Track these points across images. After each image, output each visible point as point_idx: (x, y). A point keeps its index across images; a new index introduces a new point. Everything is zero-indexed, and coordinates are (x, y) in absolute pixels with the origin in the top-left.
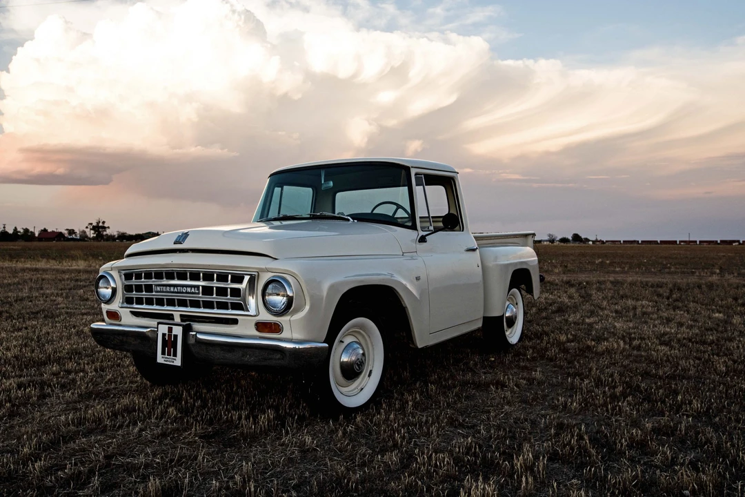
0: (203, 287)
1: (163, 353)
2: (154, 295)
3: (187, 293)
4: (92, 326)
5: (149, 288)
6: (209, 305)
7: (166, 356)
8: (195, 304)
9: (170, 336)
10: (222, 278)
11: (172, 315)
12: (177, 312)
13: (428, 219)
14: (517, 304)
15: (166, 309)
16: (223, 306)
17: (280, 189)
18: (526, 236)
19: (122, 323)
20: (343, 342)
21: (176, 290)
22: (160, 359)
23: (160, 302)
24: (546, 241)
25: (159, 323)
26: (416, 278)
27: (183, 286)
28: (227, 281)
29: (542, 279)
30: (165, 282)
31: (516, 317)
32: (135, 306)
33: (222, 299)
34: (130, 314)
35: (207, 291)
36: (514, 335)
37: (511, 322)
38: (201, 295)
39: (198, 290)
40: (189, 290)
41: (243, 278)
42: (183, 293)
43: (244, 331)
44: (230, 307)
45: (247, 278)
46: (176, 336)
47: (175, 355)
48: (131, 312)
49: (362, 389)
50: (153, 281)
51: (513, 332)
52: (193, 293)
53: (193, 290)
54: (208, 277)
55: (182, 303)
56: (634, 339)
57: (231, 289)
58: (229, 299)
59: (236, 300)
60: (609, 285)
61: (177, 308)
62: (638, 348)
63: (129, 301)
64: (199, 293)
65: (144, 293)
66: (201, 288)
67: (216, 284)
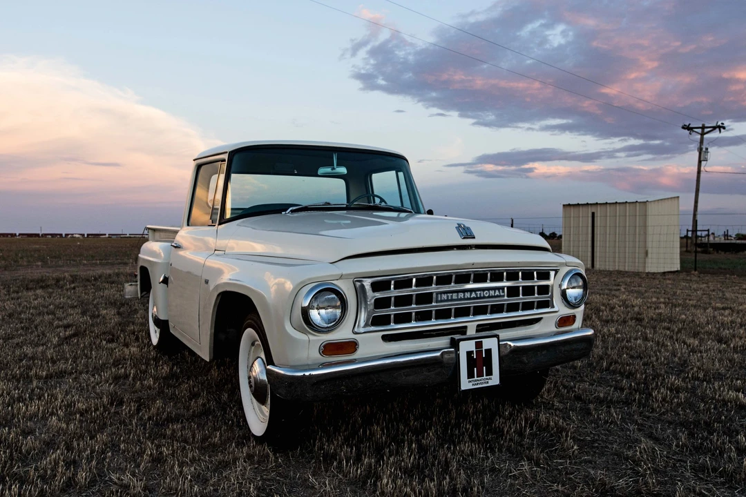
0: (508, 288)
1: (470, 375)
2: (434, 306)
3: (489, 297)
5: (425, 299)
6: (513, 308)
7: (476, 378)
8: (497, 309)
10: (528, 275)
11: (465, 327)
12: (472, 323)
15: (453, 322)
16: (528, 306)
21: (473, 295)
22: (467, 386)
23: (443, 314)
25: (460, 340)
27: (483, 289)
28: (533, 279)
30: (453, 286)
32: (392, 326)
33: (529, 299)
34: (381, 340)
35: (513, 292)
38: (506, 298)
39: (503, 292)
40: (492, 293)
41: (549, 273)
42: (484, 297)
44: (535, 306)
45: (552, 273)
46: (489, 352)
47: (490, 373)
48: (383, 336)
50: (433, 289)
52: (497, 296)
53: (497, 293)
54: (512, 276)
55: (480, 310)
57: (539, 286)
58: (536, 297)
59: (544, 298)
61: (471, 318)
63: (379, 321)
64: (504, 296)
65: (413, 306)
66: (506, 288)
67: (521, 283)
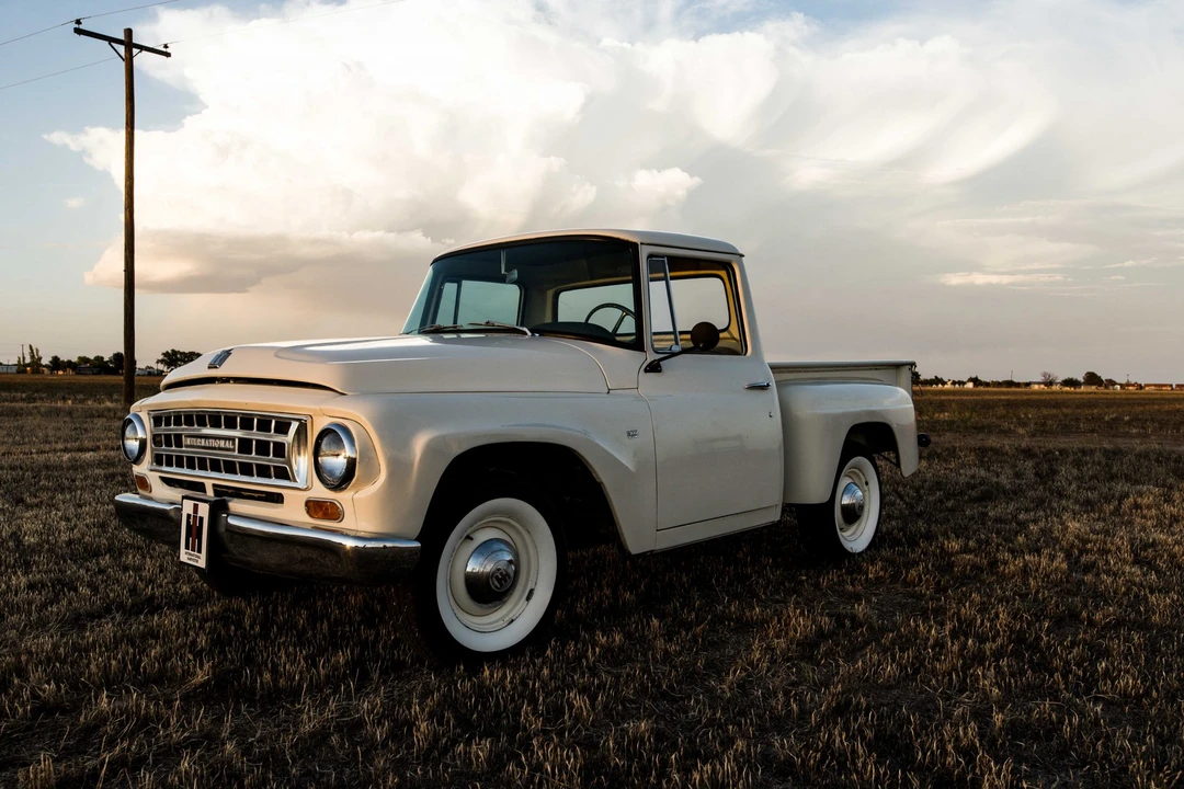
0: (240, 439)
2: (184, 451)
3: (220, 449)
4: (117, 498)
5: (179, 440)
6: (246, 469)
7: (190, 551)
8: (230, 468)
9: (195, 517)
10: (264, 425)
11: (203, 484)
12: (210, 479)
13: (672, 337)
14: (867, 483)
15: (195, 475)
16: (263, 471)
17: (455, 285)
18: (897, 366)
19: (152, 495)
20: (472, 539)
21: (207, 444)
22: (184, 557)
23: (191, 463)
24: (1039, 383)
25: (184, 498)
26: (629, 434)
27: (216, 437)
28: (270, 431)
29: (923, 441)
30: (196, 430)
31: (862, 507)
32: (165, 468)
33: (263, 460)
34: (159, 481)
35: (245, 446)
36: (858, 538)
37: (853, 514)
38: (236, 453)
39: (234, 444)
40: (222, 444)
41: (290, 424)
42: (215, 448)
43: (291, 516)
44: (273, 474)
45: (294, 426)
46: (201, 519)
47: (199, 551)
48: (161, 477)
49: (513, 621)
50: (184, 429)
51: (858, 533)
52: (227, 449)
53: (228, 445)
54: (247, 423)
55: (215, 466)
56: (1087, 552)
57: (274, 443)
58: (271, 460)
59: (280, 462)
60: (1098, 456)
61: (209, 474)
62: (1088, 568)
63: (158, 460)
64: (234, 450)
65: (174, 448)
66: (237, 440)
67: (255, 435)
